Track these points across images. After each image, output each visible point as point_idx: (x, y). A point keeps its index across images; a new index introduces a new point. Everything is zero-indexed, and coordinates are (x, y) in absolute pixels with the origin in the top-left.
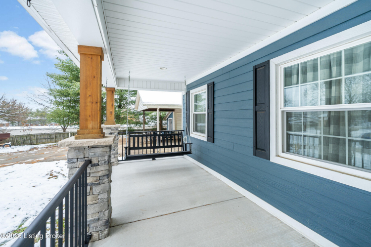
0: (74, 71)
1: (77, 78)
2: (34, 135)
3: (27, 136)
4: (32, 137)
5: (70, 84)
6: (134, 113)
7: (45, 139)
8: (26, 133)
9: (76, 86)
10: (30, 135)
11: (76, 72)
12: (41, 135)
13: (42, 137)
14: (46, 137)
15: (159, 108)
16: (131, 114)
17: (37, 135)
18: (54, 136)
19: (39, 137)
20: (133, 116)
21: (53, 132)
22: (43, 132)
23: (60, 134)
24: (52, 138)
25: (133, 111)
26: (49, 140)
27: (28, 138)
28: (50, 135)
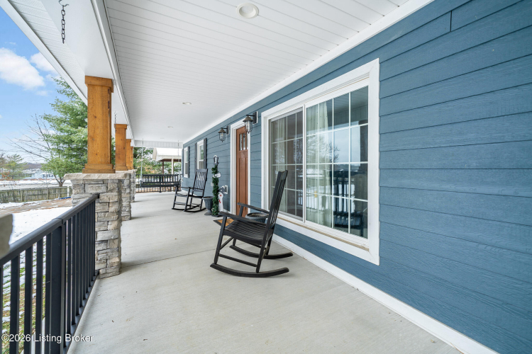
0: (79, 115)
1: (82, 123)
2: (19, 191)
3: (8, 192)
4: (16, 193)
5: (74, 130)
6: (152, 163)
7: (35, 195)
8: (7, 188)
9: (83, 133)
10: (13, 191)
11: (80, 117)
12: (28, 190)
13: (31, 193)
14: (36, 193)
15: (173, 158)
16: (149, 164)
17: (23, 191)
18: (46, 192)
19: (25, 192)
20: (151, 167)
21: (45, 186)
22: (32, 187)
23: (55, 189)
24: (45, 194)
25: (151, 161)
26: (40, 197)
27: (11, 194)
28: (40, 190)
